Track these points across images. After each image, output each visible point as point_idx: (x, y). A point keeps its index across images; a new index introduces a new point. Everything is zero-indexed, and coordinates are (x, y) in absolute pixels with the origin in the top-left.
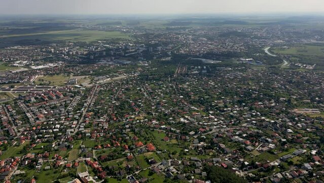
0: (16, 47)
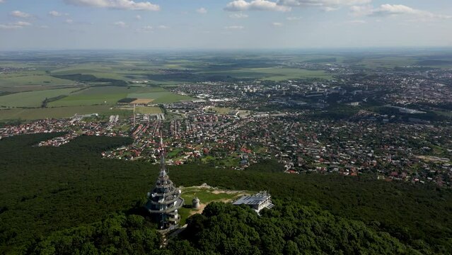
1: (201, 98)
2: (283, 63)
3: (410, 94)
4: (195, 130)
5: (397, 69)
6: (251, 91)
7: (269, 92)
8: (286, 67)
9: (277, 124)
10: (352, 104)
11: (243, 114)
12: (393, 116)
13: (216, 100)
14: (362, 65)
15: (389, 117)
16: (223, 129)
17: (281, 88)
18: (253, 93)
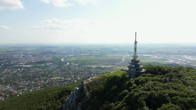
3: (22, 60)
15: (21, 70)
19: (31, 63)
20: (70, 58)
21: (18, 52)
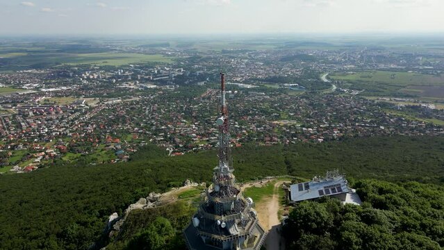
0: (30, 71)
1: (28, 89)
2: (117, 48)
3: (241, 73)
4: (34, 126)
5: (224, 52)
6: (91, 77)
7: (113, 77)
8: (121, 51)
9: (135, 108)
10: (199, 84)
11: (91, 101)
12: (236, 92)
13: (51, 90)
14: (195, 49)
15: (233, 93)
16: (72, 121)
17: (124, 73)
18: (93, 79)
19: (256, 79)
20: (344, 75)
21: (241, 55)
